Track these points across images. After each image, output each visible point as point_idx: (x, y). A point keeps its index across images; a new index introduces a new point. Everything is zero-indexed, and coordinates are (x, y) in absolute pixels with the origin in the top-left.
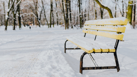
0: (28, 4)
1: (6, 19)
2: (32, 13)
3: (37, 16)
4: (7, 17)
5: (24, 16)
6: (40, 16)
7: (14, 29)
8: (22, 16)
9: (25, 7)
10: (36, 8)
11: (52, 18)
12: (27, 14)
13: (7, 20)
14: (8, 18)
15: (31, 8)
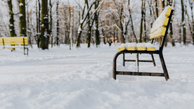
0: (110, 13)
1: (79, 32)
2: (115, 25)
3: (122, 30)
4: (80, 29)
5: (104, 29)
6: (126, 29)
7: (89, 46)
8: (102, 30)
9: (107, 17)
10: (121, 18)
11: (144, 31)
12: (109, 27)
13: (80, 34)
14: (81, 32)
15: (114, 18)
